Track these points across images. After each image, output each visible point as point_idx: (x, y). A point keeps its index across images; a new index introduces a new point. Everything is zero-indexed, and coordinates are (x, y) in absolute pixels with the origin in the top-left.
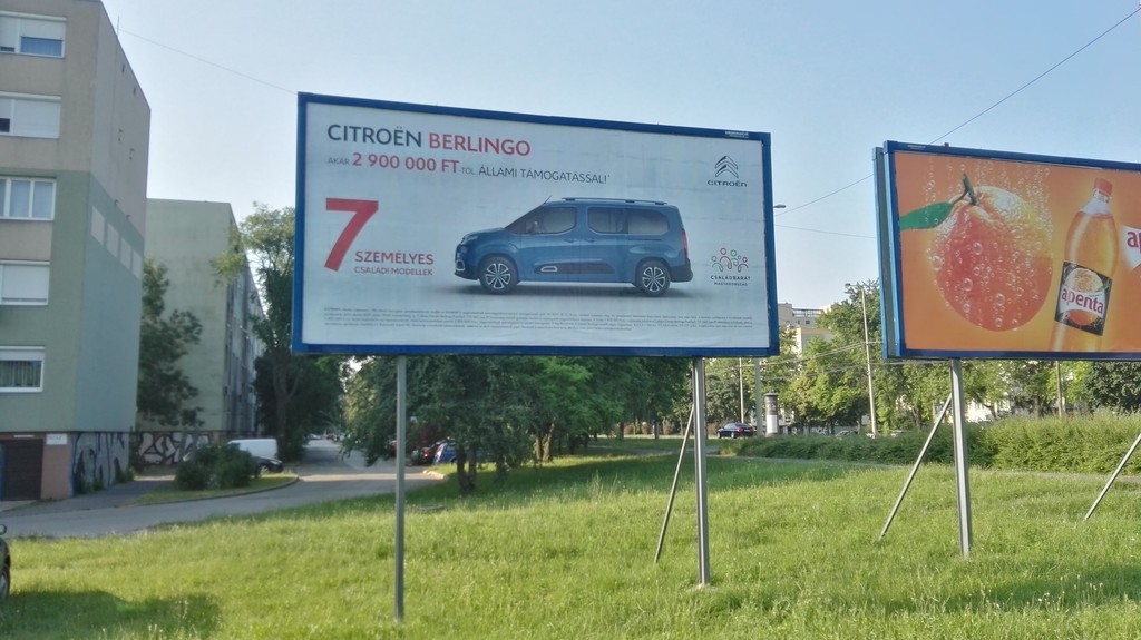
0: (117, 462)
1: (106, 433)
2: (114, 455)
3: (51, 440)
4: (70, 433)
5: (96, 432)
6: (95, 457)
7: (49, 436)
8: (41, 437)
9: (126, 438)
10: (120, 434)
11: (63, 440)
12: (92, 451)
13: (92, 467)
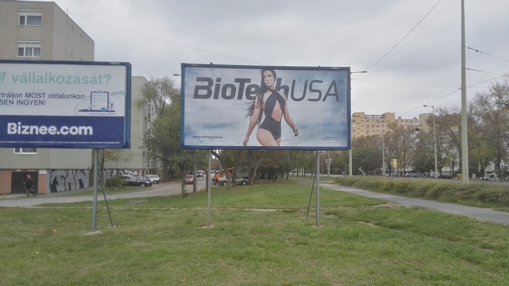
0: (81, 181)
1: (72, 170)
2: (79, 178)
3: (41, 172)
4: (48, 170)
5: (65, 170)
6: (65, 179)
7: (40, 170)
8: (36, 171)
9: (87, 172)
10: (82, 170)
11: (45, 172)
12: (62, 177)
13: (63, 182)
